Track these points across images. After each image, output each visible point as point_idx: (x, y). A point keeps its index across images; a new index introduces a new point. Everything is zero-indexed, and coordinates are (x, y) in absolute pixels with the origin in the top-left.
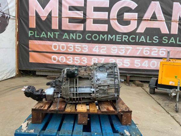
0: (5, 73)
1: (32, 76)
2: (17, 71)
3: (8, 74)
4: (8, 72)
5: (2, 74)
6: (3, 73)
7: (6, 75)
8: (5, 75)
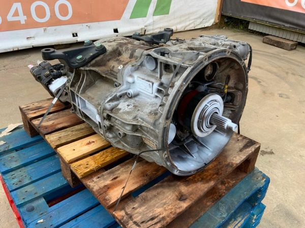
0: (191, 18)
1: (241, 30)
2: (217, 16)
3: (199, 21)
4: (200, 17)
5: (186, 19)
6: (189, 18)
7: (192, 23)
8: (192, 21)
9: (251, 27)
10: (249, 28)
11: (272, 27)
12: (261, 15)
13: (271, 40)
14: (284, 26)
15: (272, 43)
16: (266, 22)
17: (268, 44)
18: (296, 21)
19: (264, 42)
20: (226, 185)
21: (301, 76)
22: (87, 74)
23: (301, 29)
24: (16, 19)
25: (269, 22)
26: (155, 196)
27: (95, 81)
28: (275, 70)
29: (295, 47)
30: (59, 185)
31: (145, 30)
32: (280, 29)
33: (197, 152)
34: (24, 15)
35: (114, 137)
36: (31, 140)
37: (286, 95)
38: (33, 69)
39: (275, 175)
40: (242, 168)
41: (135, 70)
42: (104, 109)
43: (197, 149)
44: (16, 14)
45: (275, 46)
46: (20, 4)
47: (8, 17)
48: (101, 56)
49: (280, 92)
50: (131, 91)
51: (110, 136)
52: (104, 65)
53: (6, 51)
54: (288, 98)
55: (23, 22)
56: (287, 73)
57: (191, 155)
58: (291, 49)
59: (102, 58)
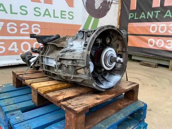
9: (133, 58)
10: (132, 58)
11: (144, 57)
12: (137, 51)
13: (144, 63)
14: (150, 56)
15: (145, 65)
16: (141, 54)
17: (143, 65)
18: (155, 53)
19: (140, 64)
20: (123, 105)
21: (162, 78)
22: (50, 46)
23: (158, 57)
24: (13, 49)
25: (142, 55)
26: (83, 98)
27: (54, 51)
28: (148, 75)
29: (157, 66)
30: (30, 105)
32: (148, 58)
33: (106, 84)
34: (17, 48)
35: (62, 72)
36: (16, 89)
37: (155, 85)
38: (22, 54)
39: (154, 120)
40: (131, 98)
41: (74, 40)
42: (58, 56)
43: (105, 83)
44: (13, 47)
45: (146, 66)
46: (16, 42)
47: (9, 49)
48: (58, 39)
49: (152, 84)
50: (72, 48)
51: (60, 71)
52: (59, 43)
53: (5, 66)
54: (156, 86)
55: (16, 51)
56: (155, 77)
57: (102, 84)
58: (155, 67)
59: (58, 40)
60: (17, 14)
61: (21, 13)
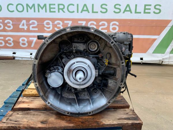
31: (163, 61)
60: (97, 12)
61: (101, 12)
